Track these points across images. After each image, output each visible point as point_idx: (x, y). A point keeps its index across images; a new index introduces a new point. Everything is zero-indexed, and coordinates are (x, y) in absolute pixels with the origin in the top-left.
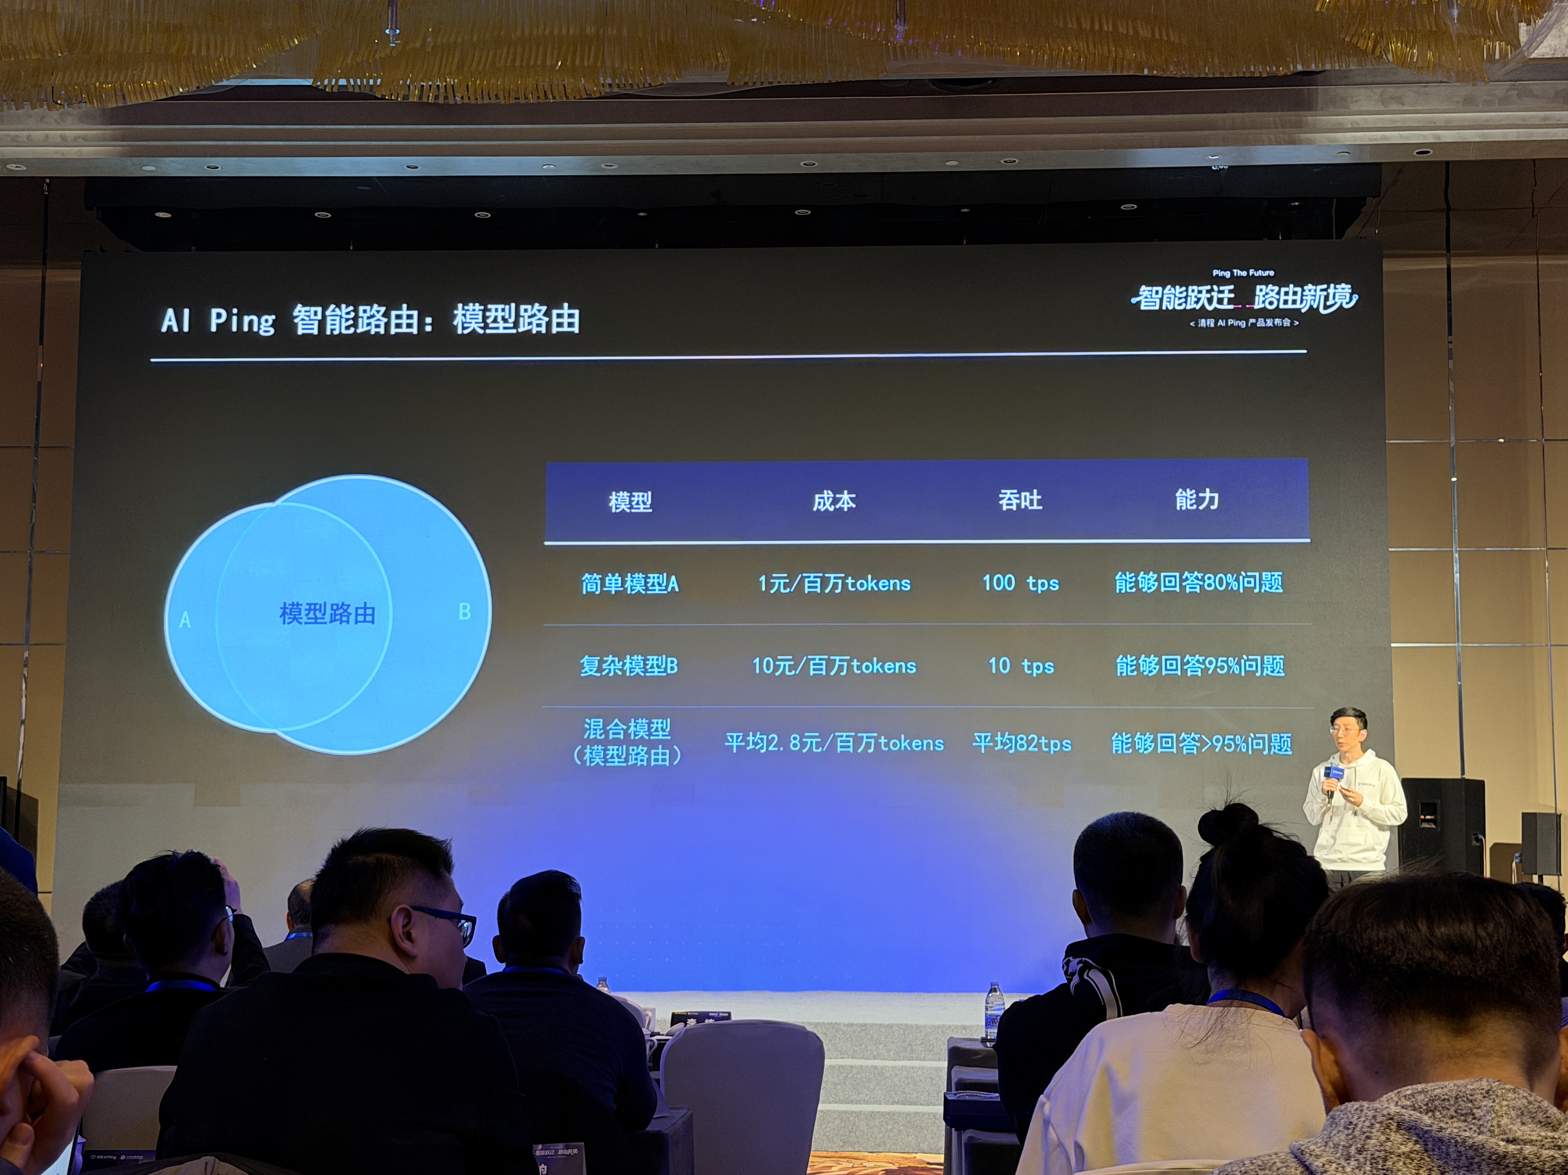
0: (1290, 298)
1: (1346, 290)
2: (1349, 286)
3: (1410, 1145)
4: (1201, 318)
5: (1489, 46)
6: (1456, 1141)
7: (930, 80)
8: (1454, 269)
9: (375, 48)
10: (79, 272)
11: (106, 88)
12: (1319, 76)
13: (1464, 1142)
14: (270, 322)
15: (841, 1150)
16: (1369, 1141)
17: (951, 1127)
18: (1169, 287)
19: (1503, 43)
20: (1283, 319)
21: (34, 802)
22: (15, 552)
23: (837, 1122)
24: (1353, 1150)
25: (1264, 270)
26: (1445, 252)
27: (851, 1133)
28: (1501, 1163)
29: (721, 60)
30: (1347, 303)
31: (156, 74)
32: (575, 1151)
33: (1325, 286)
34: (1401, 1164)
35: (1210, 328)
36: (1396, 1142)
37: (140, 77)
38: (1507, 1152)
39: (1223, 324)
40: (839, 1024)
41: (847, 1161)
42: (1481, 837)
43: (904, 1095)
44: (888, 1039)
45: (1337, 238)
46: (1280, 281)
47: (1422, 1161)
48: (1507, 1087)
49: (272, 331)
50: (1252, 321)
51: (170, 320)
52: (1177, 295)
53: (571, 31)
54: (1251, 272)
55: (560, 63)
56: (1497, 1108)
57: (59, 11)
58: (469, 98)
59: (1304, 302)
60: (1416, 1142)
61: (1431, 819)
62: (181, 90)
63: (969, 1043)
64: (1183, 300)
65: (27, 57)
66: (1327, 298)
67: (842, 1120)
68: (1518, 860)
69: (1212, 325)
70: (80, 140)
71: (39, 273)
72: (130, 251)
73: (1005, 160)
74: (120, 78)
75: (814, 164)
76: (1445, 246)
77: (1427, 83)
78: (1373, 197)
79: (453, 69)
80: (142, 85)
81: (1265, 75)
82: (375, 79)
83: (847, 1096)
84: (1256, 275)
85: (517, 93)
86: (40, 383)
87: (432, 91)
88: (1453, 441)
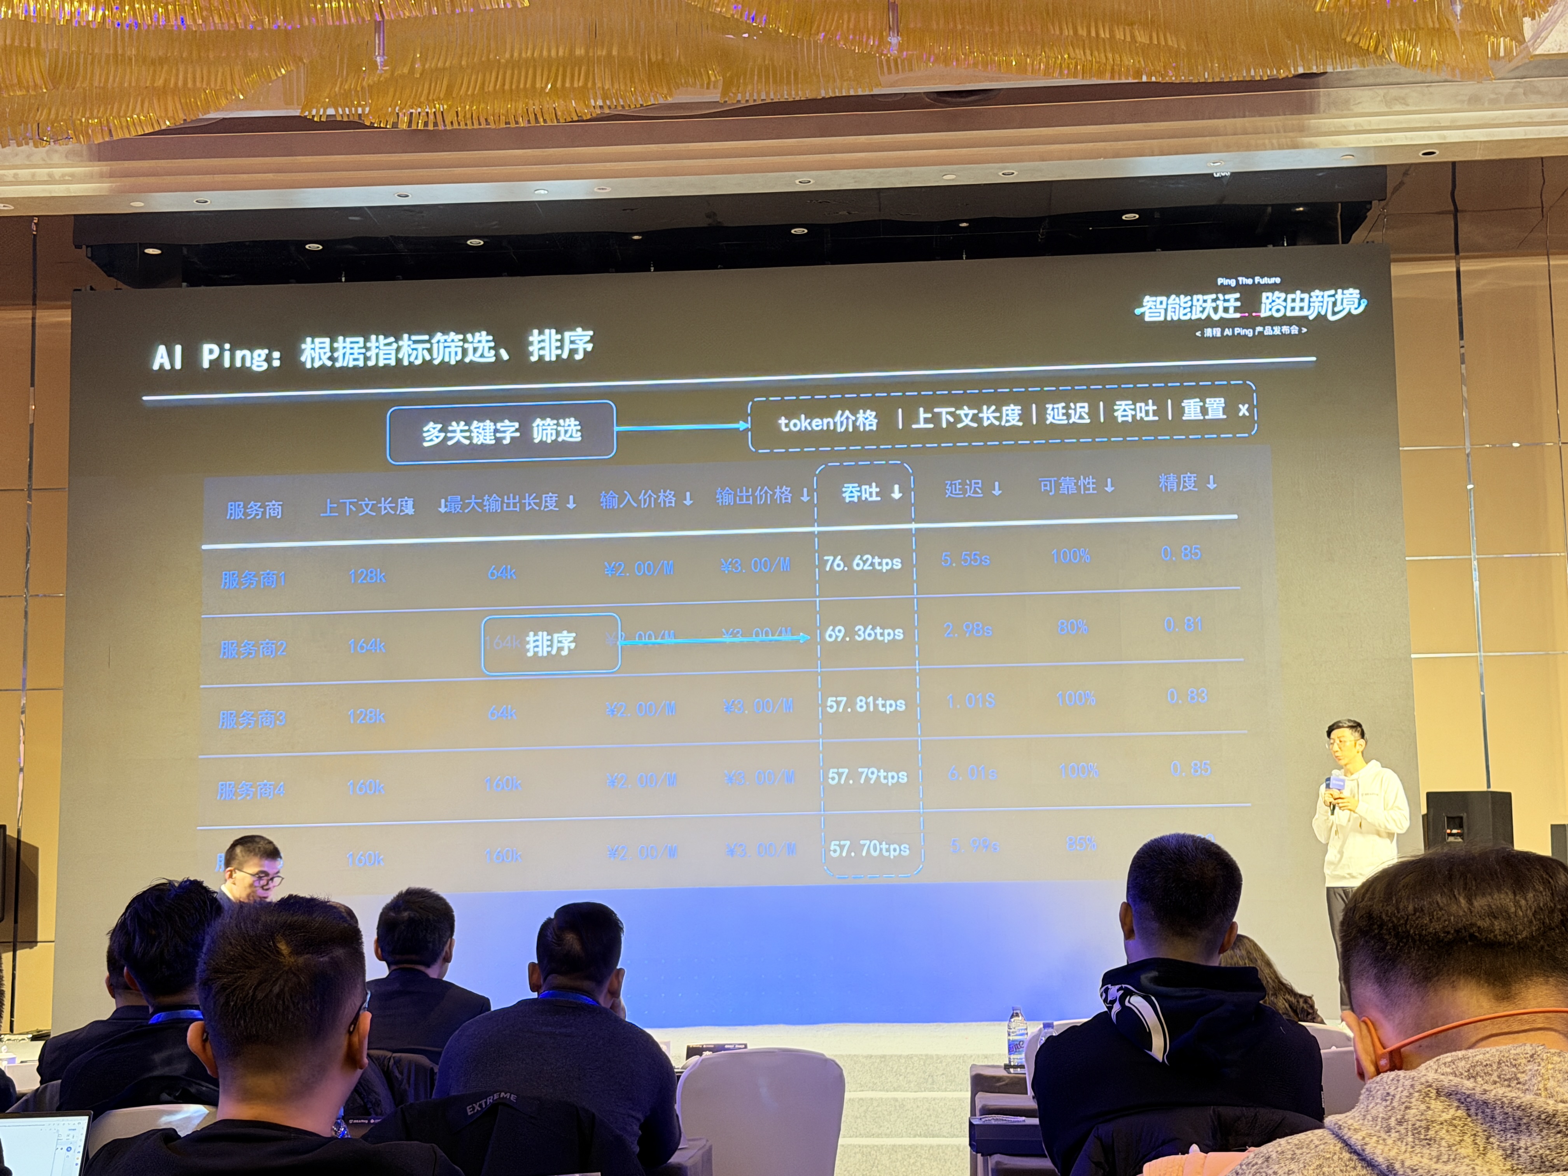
0: (1298, 304)
1: (1354, 295)
2: (1358, 291)
3: (1452, 1111)
4: (1207, 328)
5: (1493, 42)
7: (926, 93)
8: (1464, 271)
9: (363, 75)
10: (69, 312)
11: (92, 123)
12: (1321, 78)
13: (1511, 1103)
14: (263, 357)
17: (976, 1154)
18: (1173, 296)
19: (1508, 39)
20: (1291, 326)
21: (35, 850)
22: (10, 596)
23: (859, 1156)
25: (1270, 277)
26: (1454, 254)
29: (713, 79)
30: (1356, 309)
31: (142, 108)
33: (1332, 292)
34: (1444, 1131)
35: (1216, 337)
36: (1436, 1110)
37: (126, 111)
38: (1557, 1111)
39: (1230, 334)
40: (860, 1056)
43: (926, 1127)
44: (908, 1071)
45: (1343, 243)
46: (1287, 287)
47: (1466, 1127)
48: (1553, 1051)
49: (265, 366)
50: (1259, 329)
51: (162, 357)
52: (1183, 305)
53: (561, 53)
54: (1257, 279)
55: (549, 86)
56: (1543, 1071)
57: (43, 45)
58: (459, 123)
59: (1312, 308)
60: (1458, 1108)
61: (1458, 833)
62: (168, 123)
63: (992, 1069)
64: (1189, 310)
65: (12, 94)
66: (1335, 304)
67: (863, 1154)
69: (1219, 335)
70: (67, 178)
71: (29, 315)
72: (120, 289)
73: (1004, 172)
74: (106, 113)
75: (810, 182)
76: (1453, 246)
77: (1431, 82)
78: (1379, 200)
79: (442, 96)
80: (129, 119)
81: (1266, 78)
82: (363, 107)
83: (868, 1130)
84: (1262, 282)
85: (507, 116)
86: (32, 425)
87: (421, 118)
88: (1468, 448)
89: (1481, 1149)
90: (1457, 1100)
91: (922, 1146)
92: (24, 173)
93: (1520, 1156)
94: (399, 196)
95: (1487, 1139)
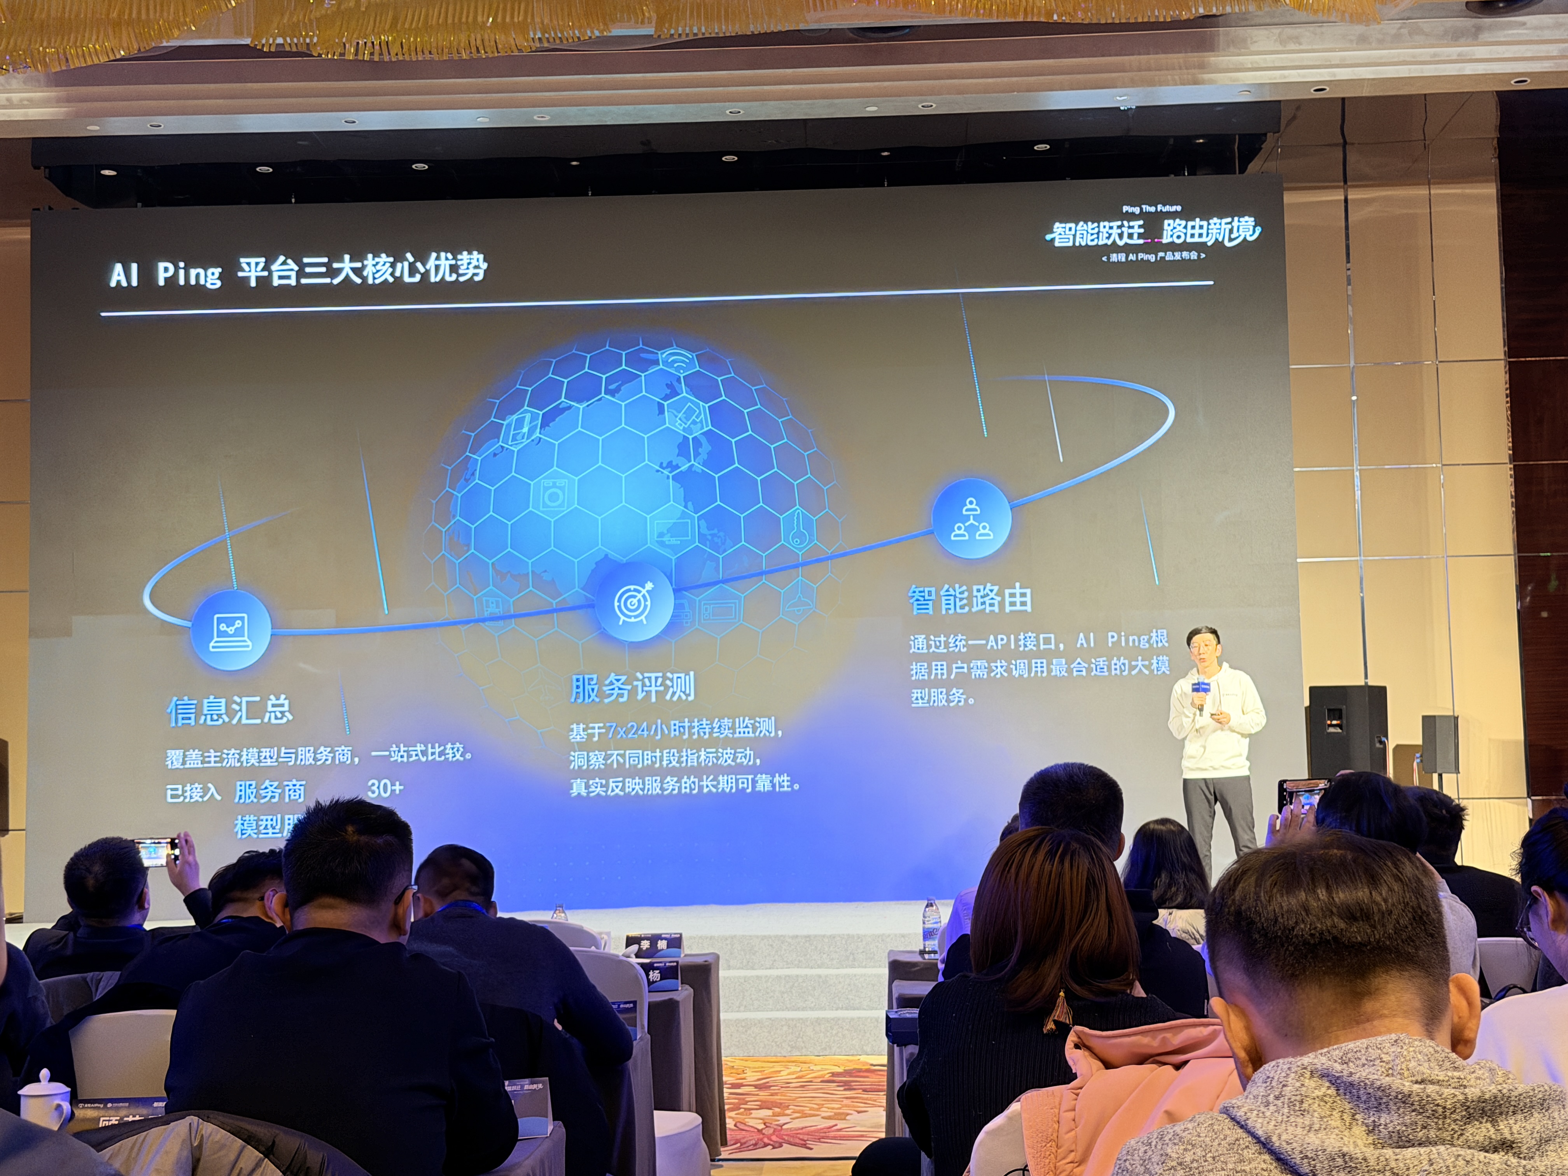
0: (1197, 231)
1: (1249, 223)
2: (1253, 219)
4: (1113, 253)
6: (1365, 1084)
7: (848, 29)
8: (1351, 199)
9: (310, 9)
10: (28, 230)
11: (49, 53)
12: (1220, 18)
13: (1372, 1084)
14: (217, 275)
15: (789, 1054)
16: (1285, 1088)
17: (893, 1043)
18: (1081, 223)
20: (1190, 252)
21: (5, 744)
23: (785, 1028)
24: (1271, 1098)
25: (1172, 205)
26: (1342, 184)
27: (798, 1038)
28: (1407, 1101)
29: (647, 14)
30: (1251, 236)
31: (97, 39)
33: (1229, 220)
34: (1316, 1105)
35: (1121, 262)
37: (82, 41)
38: (1412, 1091)
39: (1134, 259)
40: (784, 936)
41: (795, 1065)
42: (1384, 739)
43: (847, 1001)
44: (831, 949)
45: (1239, 173)
46: (1186, 215)
47: (1335, 1104)
49: (219, 284)
50: (1161, 254)
51: (119, 275)
52: (1091, 231)
54: (1160, 207)
55: (491, 20)
56: (1405, 1053)
58: (404, 55)
59: (1210, 235)
60: (1329, 1088)
61: (1337, 724)
62: (122, 53)
63: (907, 955)
64: (1096, 236)
66: (1231, 231)
68: (1419, 760)
69: (1124, 260)
70: (26, 103)
72: (77, 209)
73: (924, 104)
74: (62, 43)
75: (739, 112)
76: (1342, 176)
77: (1323, 23)
78: (1274, 133)
79: (387, 27)
80: (84, 48)
81: (1169, 20)
82: (312, 38)
83: (794, 1004)
84: (1164, 210)
85: (450, 49)
87: (367, 48)
88: (1352, 364)
89: (1348, 1124)
90: (1328, 1081)
91: (843, 1019)
93: (1380, 1132)
94: (346, 122)
95: (1353, 1116)
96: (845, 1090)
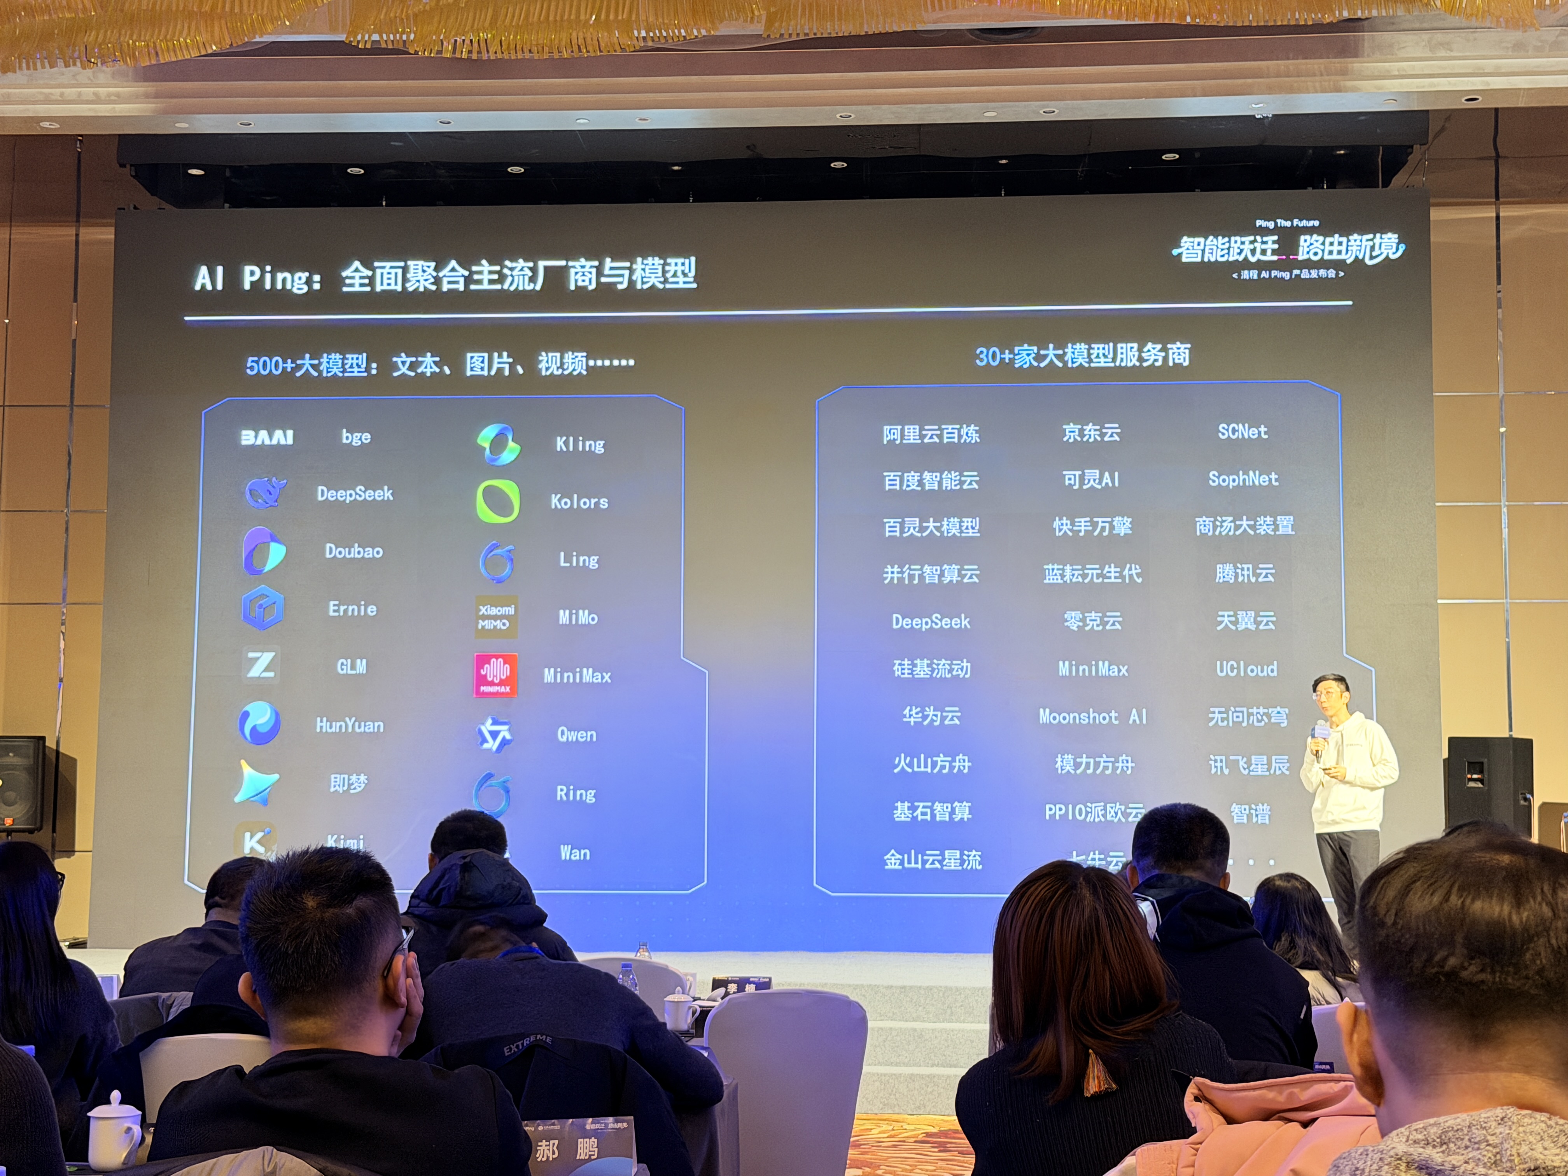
0: (1335, 248)
1: (1393, 240)
2: (1396, 236)
4: (1244, 270)
7: (967, 30)
8: (1504, 217)
10: (112, 230)
11: (139, 46)
12: (1366, 22)
14: (304, 280)
18: (1211, 238)
20: (1328, 269)
21: (73, 761)
22: (50, 511)
23: (877, 1084)
25: (1308, 220)
26: (1494, 200)
29: (756, 13)
30: (1394, 253)
31: (189, 33)
32: (625, 1125)
33: (1371, 236)
35: (1253, 280)
37: (173, 35)
39: (1267, 276)
41: (889, 1124)
42: (1529, 796)
43: (944, 1058)
44: (928, 1002)
45: (1383, 187)
46: (1325, 230)
49: (306, 289)
50: (1296, 272)
51: (204, 278)
52: (1221, 246)
54: (1296, 222)
55: (594, 17)
58: (502, 53)
59: (1350, 252)
61: (1478, 778)
62: (214, 48)
64: (1226, 251)
65: (61, 16)
66: (1373, 248)
67: (882, 1082)
68: (1566, 820)
69: (1256, 277)
70: (113, 98)
71: (72, 231)
72: (164, 209)
73: (1045, 110)
74: (152, 37)
75: (850, 116)
76: (1494, 194)
77: (1476, 28)
78: (1421, 145)
79: (486, 24)
80: (175, 42)
81: (1310, 23)
82: (408, 34)
84: (1301, 225)
85: (551, 47)
86: (74, 341)
87: (465, 46)
88: (1501, 392)
91: (939, 1075)
92: (71, 92)
94: (441, 122)
96: (940, 1151)
